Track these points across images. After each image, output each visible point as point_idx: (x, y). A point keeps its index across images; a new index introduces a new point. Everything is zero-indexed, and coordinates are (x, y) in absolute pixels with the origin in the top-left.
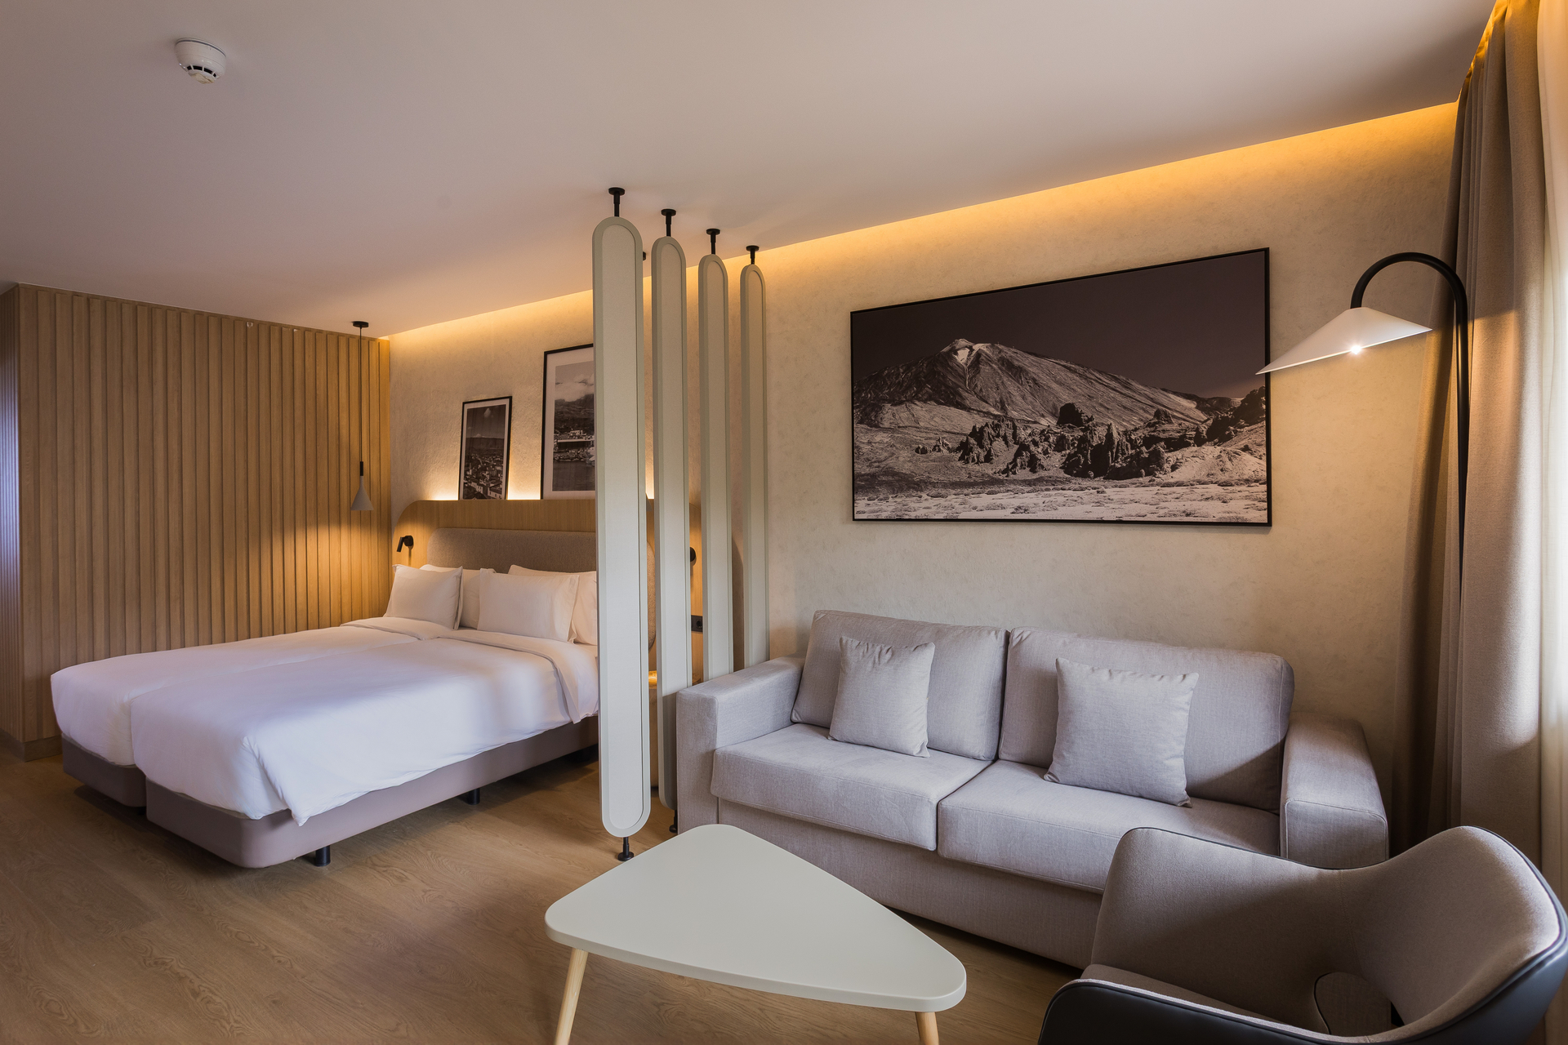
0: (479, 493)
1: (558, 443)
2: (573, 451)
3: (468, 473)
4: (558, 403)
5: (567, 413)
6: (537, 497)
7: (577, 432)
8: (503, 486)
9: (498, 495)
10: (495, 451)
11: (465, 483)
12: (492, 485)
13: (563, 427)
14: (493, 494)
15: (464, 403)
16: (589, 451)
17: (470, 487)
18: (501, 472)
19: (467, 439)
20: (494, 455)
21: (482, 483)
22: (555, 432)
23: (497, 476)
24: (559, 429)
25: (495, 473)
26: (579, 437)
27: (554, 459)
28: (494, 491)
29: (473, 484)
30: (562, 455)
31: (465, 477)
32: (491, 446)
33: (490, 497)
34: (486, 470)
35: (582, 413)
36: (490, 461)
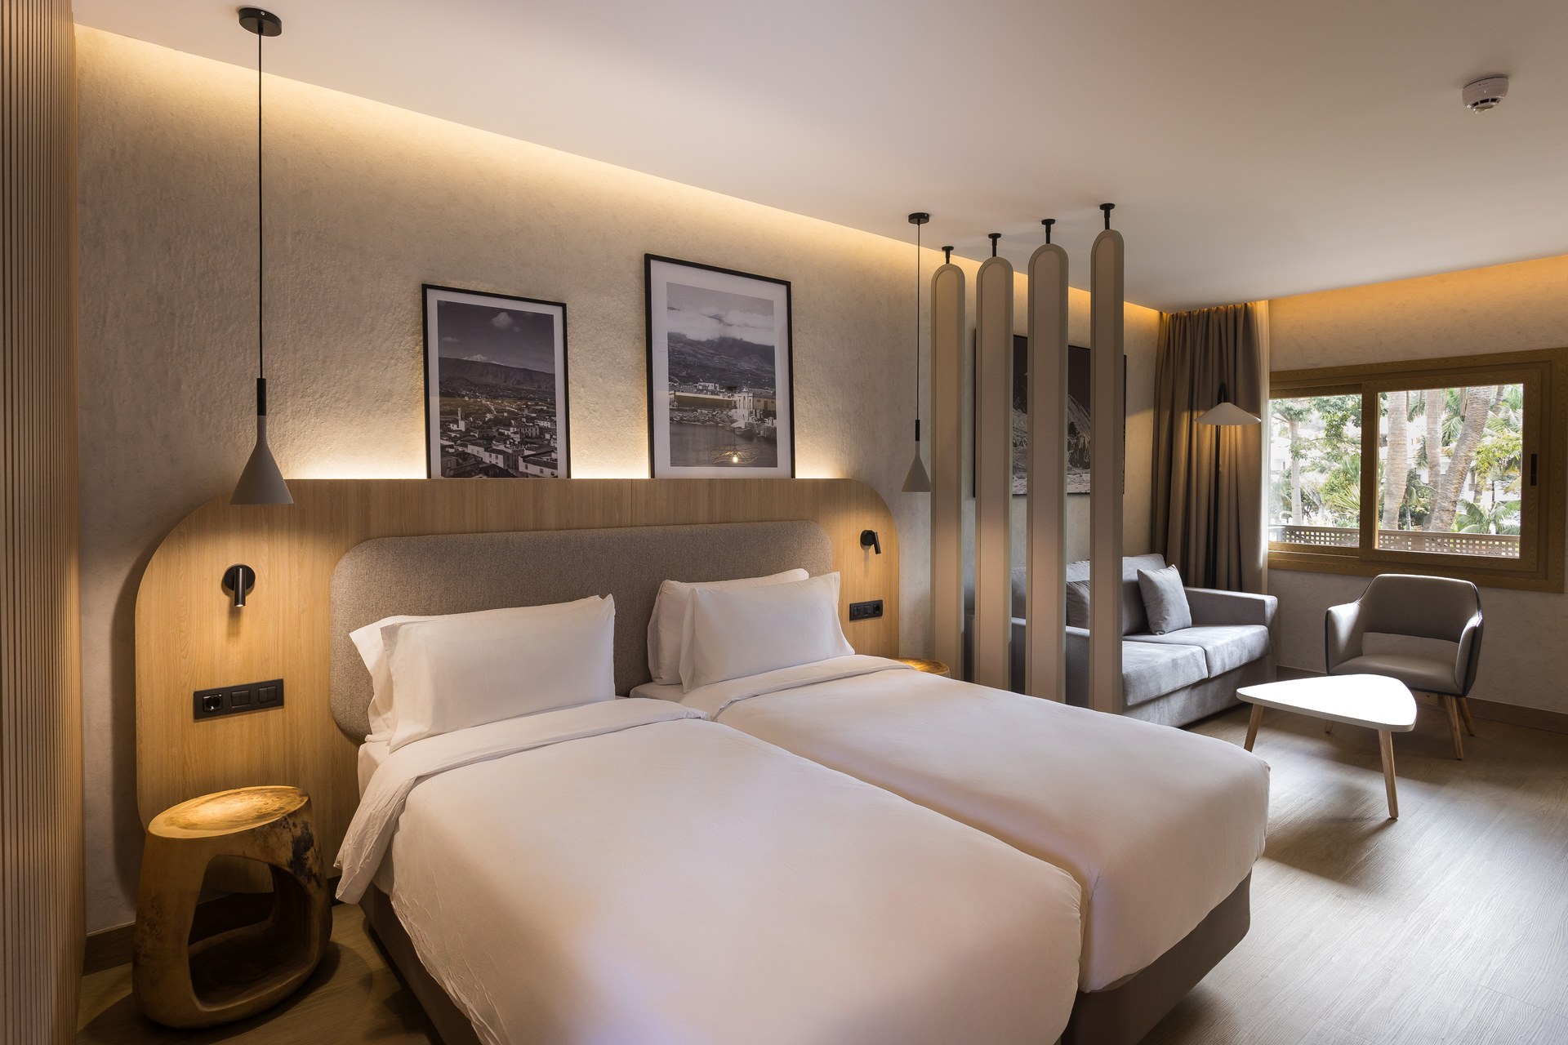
0: (495, 466)
1: (678, 398)
2: (703, 411)
3: (454, 427)
4: (673, 339)
5: (690, 355)
6: (644, 474)
7: (711, 386)
8: (560, 455)
9: (547, 471)
10: (533, 392)
11: (443, 447)
12: (527, 453)
13: (684, 374)
14: (533, 469)
15: (425, 288)
16: (730, 414)
17: (464, 456)
18: (553, 432)
19: (442, 361)
20: (531, 399)
21: (501, 447)
22: (670, 380)
23: (541, 436)
24: (677, 376)
25: (535, 432)
26: (713, 393)
27: (671, 419)
28: (535, 463)
29: (471, 449)
30: (688, 415)
31: (443, 435)
32: (519, 382)
33: (526, 475)
34: (510, 425)
35: (716, 359)
36: (521, 409)
